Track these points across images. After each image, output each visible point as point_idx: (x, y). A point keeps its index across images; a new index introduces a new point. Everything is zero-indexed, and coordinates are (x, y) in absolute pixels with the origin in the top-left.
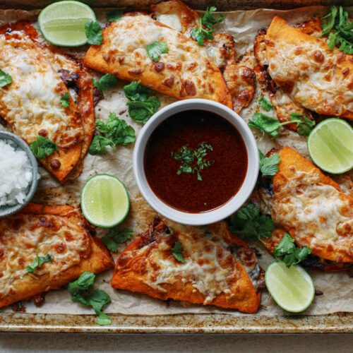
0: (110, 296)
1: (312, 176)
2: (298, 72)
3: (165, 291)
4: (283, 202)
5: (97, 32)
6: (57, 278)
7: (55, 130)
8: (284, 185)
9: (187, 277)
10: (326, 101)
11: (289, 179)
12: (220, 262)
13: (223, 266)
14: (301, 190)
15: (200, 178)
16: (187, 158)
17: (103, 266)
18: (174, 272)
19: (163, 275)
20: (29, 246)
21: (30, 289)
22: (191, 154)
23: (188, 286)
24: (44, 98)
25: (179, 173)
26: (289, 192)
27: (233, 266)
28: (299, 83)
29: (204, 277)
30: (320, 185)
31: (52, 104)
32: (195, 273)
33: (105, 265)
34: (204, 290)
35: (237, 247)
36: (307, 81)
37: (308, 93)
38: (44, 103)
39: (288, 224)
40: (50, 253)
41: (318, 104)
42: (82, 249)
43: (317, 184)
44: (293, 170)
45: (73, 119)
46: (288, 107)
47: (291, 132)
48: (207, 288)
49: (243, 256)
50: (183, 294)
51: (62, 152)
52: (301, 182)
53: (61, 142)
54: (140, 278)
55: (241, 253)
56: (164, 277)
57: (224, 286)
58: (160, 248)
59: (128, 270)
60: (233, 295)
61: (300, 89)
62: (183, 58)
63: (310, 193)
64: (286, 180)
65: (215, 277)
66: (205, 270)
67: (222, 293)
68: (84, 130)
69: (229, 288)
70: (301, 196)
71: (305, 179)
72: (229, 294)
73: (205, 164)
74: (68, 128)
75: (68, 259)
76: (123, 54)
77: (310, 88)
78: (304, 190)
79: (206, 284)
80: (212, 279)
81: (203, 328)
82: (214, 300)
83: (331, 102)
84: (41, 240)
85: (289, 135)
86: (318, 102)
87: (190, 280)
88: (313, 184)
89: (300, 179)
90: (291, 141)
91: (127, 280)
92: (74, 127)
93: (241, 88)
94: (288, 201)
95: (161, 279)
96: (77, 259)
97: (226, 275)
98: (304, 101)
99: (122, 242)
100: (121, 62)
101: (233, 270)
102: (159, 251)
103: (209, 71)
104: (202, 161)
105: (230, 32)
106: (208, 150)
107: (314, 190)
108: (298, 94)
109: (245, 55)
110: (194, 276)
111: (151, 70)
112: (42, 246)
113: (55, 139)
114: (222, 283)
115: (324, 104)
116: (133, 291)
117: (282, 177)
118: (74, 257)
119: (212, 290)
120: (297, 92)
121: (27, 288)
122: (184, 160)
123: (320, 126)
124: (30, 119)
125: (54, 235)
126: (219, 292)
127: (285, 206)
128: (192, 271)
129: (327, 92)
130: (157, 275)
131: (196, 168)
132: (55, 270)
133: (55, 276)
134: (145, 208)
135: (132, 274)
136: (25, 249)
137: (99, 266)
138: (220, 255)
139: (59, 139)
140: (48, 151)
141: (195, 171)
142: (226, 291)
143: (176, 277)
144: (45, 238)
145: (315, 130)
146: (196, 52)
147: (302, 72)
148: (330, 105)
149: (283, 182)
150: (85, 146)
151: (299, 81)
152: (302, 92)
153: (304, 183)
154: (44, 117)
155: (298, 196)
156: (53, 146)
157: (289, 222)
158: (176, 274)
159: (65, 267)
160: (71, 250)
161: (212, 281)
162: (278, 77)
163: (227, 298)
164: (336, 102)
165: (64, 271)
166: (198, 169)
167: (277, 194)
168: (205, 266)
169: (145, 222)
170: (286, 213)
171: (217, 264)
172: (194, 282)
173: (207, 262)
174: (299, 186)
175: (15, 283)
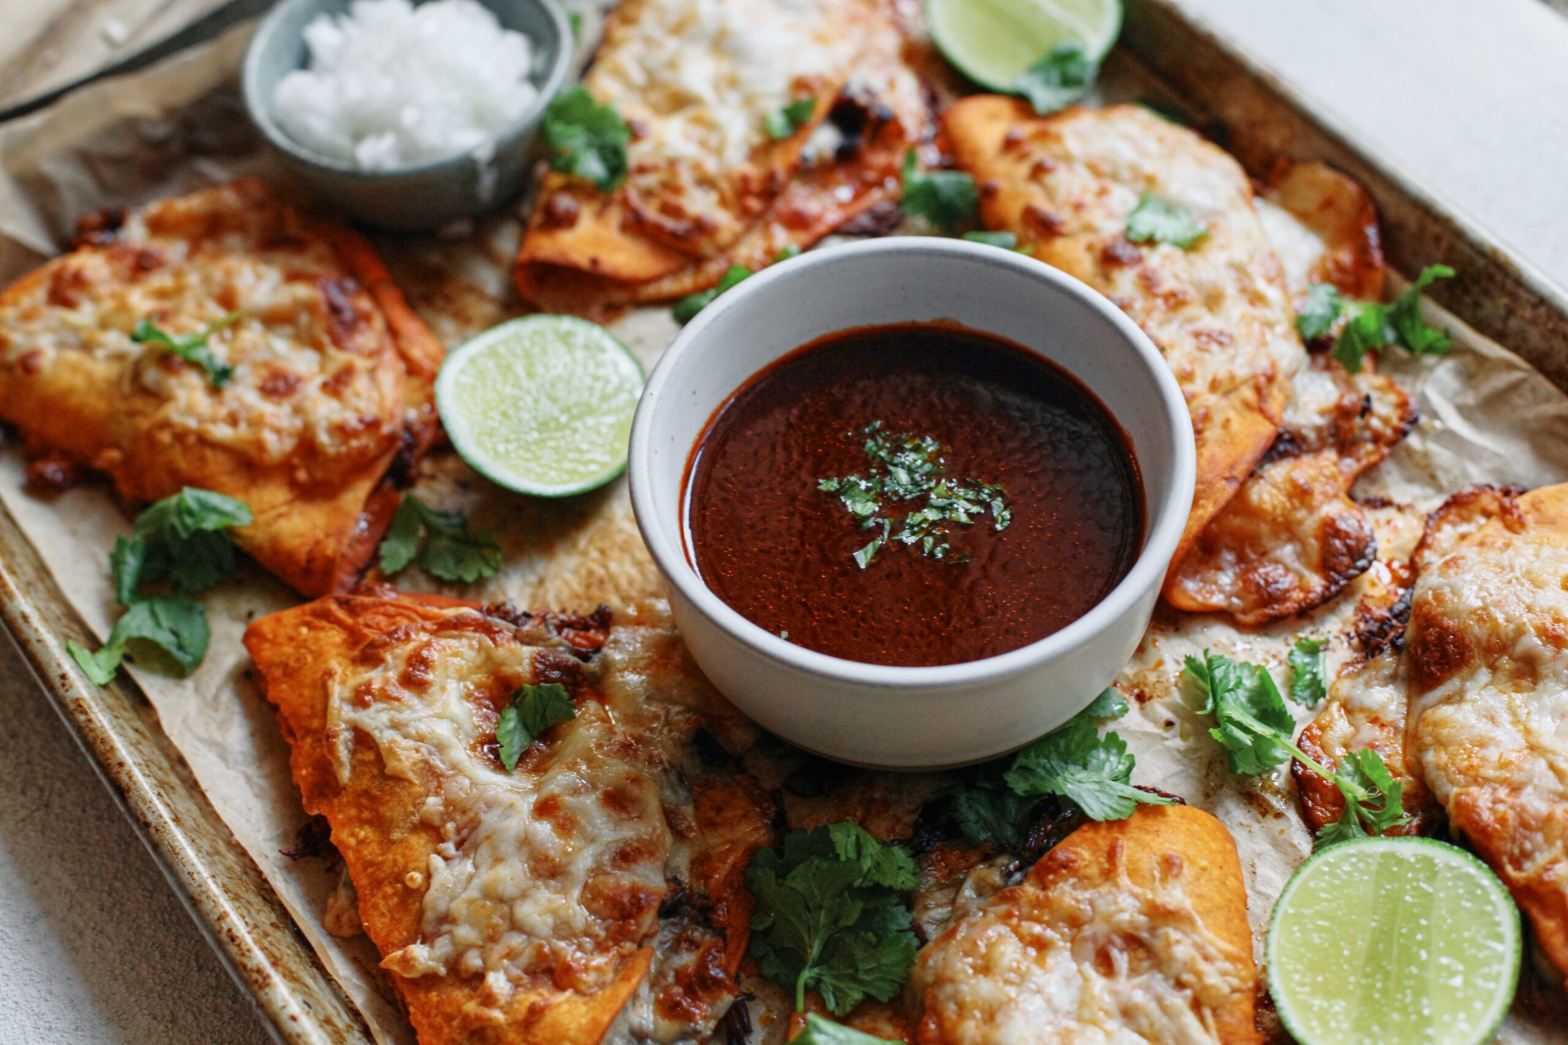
0: (206, 666)
1: (1207, 958)
2: (1520, 632)
3: (345, 774)
4: (1015, 930)
5: (1067, 82)
6: (165, 437)
7: (670, 152)
8: (1085, 881)
9: (452, 807)
10: (1516, 789)
11: (1124, 880)
12: (597, 870)
13: (592, 897)
14: (1121, 960)
15: (863, 558)
16: (903, 476)
17: (302, 555)
18: (441, 748)
19: (405, 716)
20: (227, 300)
21: (74, 401)
22: (929, 476)
23: (419, 842)
24: (748, 74)
25: (828, 485)
26: (1075, 922)
27: (618, 936)
28: (1484, 675)
29: (498, 860)
30: (1202, 1019)
31: (749, 101)
32: (489, 819)
33: (311, 559)
34: (442, 906)
35: (704, 915)
36: (1518, 689)
37: (1483, 727)
38: (733, 83)
39: (951, 1009)
40: (241, 371)
41: (1479, 781)
42: (323, 438)
43: (1196, 1005)
44: (1169, 866)
45: (745, 180)
46: (1370, 732)
47: (1293, 817)
48: (459, 907)
49: (687, 959)
50: (372, 851)
51: (615, 216)
52: (1152, 930)
53: (648, 194)
54: (336, 664)
55: (693, 945)
56: (395, 726)
57: (511, 955)
58: (501, 653)
59: (341, 614)
60: (497, 1015)
61: (1469, 696)
62: (1213, 300)
63: (1139, 997)
64: (1109, 874)
65: (524, 895)
66: (525, 842)
67: (478, 977)
68: (737, 240)
69: (516, 983)
70: (1099, 983)
71: (1174, 934)
72: (489, 1000)
73: (929, 542)
74: (706, 182)
75: (256, 423)
76: (1067, 159)
77: (1505, 717)
78: (1134, 972)
79: (473, 892)
80: (509, 889)
81: (276, 978)
82: (429, 980)
83: (1535, 803)
84: (273, 319)
85: (1279, 815)
86: (1490, 773)
87: (450, 826)
88: (1180, 985)
89: (1160, 915)
90: (1264, 846)
91: (302, 644)
92: (723, 202)
93: (1287, 551)
94: (1041, 945)
95: (385, 718)
96: (276, 445)
97: (564, 929)
98: (1441, 743)
99: (437, 571)
100: (1038, 172)
101: (601, 947)
102: (489, 658)
103: (1248, 393)
104: (934, 524)
105: (1424, 399)
106: (984, 519)
107: (1164, 1009)
108: (1447, 711)
109: (1400, 509)
110: (474, 824)
111: (1090, 248)
112: (253, 334)
113: (642, 170)
114: (516, 940)
115: (1503, 793)
116: (272, 694)
117: (1112, 854)
118: (278, 431)
119: (465, 932)
120: (1448, 700)
121: (70, 391)
122: (885, 472)
123: (1412, 848)
124: (652, 83)
125: (317, 346)
126: (474, 961)
127: (1010, 951)
128: (490, 805)
129: (1552, 767)
130: (385, 696)
131: (887, 524)
132: (190, 410)
133: (166, 424)
134: (613, 566)
135: (334, 636)
136: (210, 295)
137: (295, 543)
138: (625, 856)
139: (650, 181)
140: (592, 167)
141: (880, 527)
142: (498, 982)
143: (429, 771)
144: (288, 330)
145: (1380, 846)
146: (1270, 325)
147: (1533, 641)
148: (1521, 811)
149: (1094, 871)
150: (686, 281)
151: (1493, 668)
152: (1466, 707)
153: (1158, 944)
154: (690, 112)
155: (1088, 968)
156: (616, 166)
157: (961, 1007)
158: (436, 761)
159: (222, 432)
160: (297, 410)
161: (501, 900)
162: (1438, 597)
163: (471, 1007)
164: (1549, 819)
165: (204, 441)
166: (894, 531)
167: (1030, 890)
168: (544, 829)
169: (565, 595)
170: (985, 968)
171: (583, 862)
172: (450, 847)
173: (566, 826)
174: (1133, 941)
175: (73, 356)
